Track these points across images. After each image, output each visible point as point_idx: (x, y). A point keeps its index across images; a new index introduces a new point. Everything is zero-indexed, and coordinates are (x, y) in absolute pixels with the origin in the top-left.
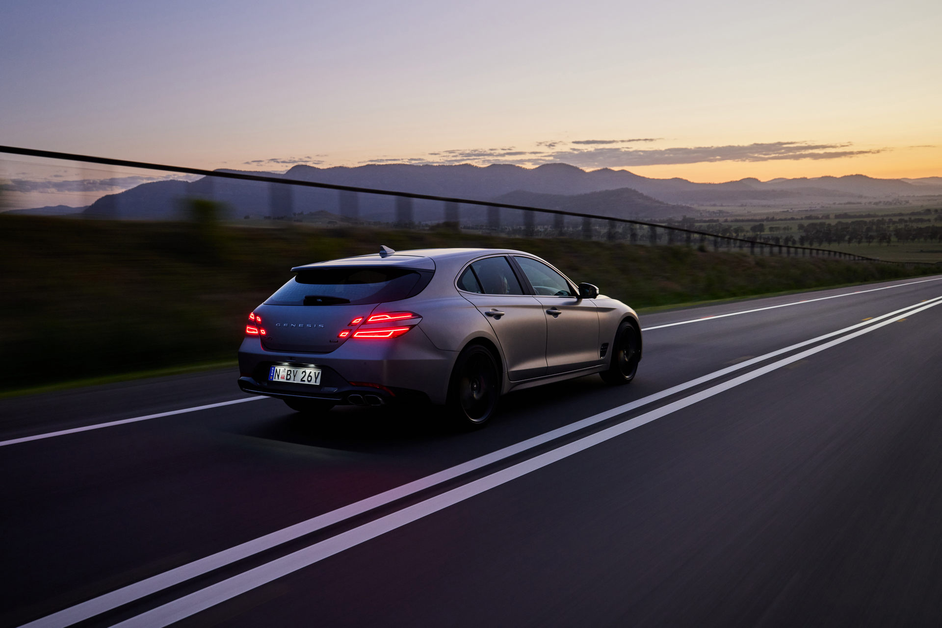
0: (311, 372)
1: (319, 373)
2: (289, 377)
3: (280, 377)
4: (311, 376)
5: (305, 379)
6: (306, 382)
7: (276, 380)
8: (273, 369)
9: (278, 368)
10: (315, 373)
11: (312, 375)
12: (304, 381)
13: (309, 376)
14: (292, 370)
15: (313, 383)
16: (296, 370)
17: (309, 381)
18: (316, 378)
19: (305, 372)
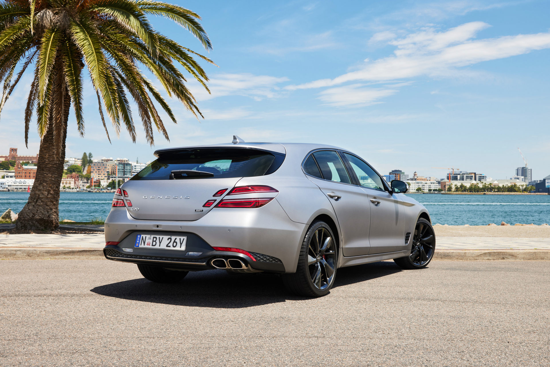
0: (176, 239)
1: (184, 239)
2: (154, 243)
3: (146, 243)
4: (176, 243)
5: (171, 244)
6: (172, 248)
7: (142, 246)
8: (139, 236)
9: (144, 236)
10: (180, 239)
11: (178, 241)
12: (170, 246)
13: (174, 242)
14: (158, 237)
15: (178, 248)
16: (161, 237)
17: (174, 247)
18: (181, 244)
19: (171, 239)
